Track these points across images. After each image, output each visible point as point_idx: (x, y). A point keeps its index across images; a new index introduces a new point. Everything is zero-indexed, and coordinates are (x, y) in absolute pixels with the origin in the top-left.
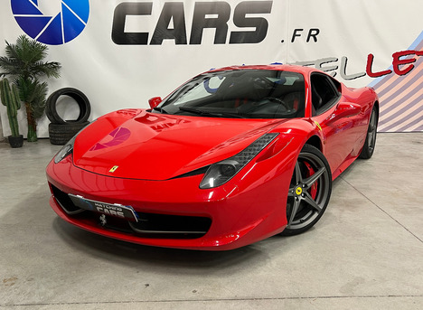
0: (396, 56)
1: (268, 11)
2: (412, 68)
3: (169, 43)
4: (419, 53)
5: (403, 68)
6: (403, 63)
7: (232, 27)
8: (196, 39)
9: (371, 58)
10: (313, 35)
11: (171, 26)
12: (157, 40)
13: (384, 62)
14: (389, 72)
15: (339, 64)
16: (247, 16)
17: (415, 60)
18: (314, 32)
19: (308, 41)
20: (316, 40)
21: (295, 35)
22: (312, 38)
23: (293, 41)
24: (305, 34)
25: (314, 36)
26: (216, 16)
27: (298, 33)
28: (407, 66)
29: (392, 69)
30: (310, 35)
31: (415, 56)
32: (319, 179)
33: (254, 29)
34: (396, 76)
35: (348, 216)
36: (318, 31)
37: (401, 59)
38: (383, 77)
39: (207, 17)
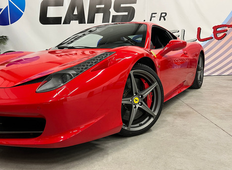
0: (215, 28)
1: (135, 2)
2: (225, 35)
3: (74, 23)
4: (229, 26)
5: (219, 35)
6: (219, 32)
7: (113, 12)
8: (91, 21)
9: (199, 30)
11: (76, 13)
12: (67, 22)
13: (207, 32)
14: (211, 38)
15: (180, 33)
16: (122, 5)
17: (227, 31)
18: (163, 15)
19: (160, 20)
20: (165, 20)
21: (152, 17)
22: (162, 18)
23: (151, 20)
24: (158, 15)
25: (164, 17)
26: (103, 6)
27: (153, 15)
28: (222, 34)
29: (213, 36)
30: (161, 17)
31: (227, 28)
32: (153, 91)
33: (126, 13)
34: (216, 41)
35: (179, 122)
36: (166, 14)
37: (218, 30)
38: (208, 41)
39: (97, 6)
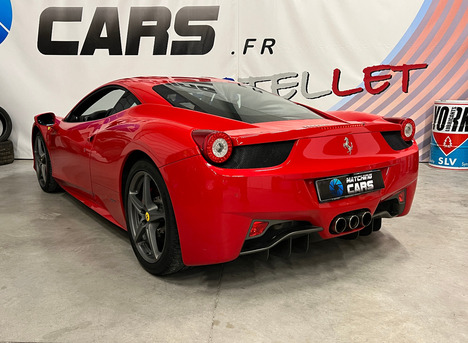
0: (368, 71)
1: (215, 18)
2: (387, 86)
3: (102, 53)
4: (395, 69)
5: (376, 85)
6: (376, 79)
7: (173, 36)
8: (133, 49)
9: (337, 73)
10: (268, 45)
11: (104, 34)
12: (88, 50)
13: (353, 79)
14: (359, 90)
15: (299, 80)
16: (191, 23)
17: (390, 77)
18: (269, 43)
19: (262, 52)
20: (271, 52)
21: (247, 46)
22: (266, 49)
23: (245, 53)
24: (259, 44)
25: (269, 47)
26: (154, 23)
27: (250, 43)
28: (382, 83)
29: (364, 87)
30: (264, 46)
31: (391, 72)
33: (199, 38)
34: (369, 95)
36: (274, 41)
37: (373, 75)
38: (353, 95)
39: (145, 24)
